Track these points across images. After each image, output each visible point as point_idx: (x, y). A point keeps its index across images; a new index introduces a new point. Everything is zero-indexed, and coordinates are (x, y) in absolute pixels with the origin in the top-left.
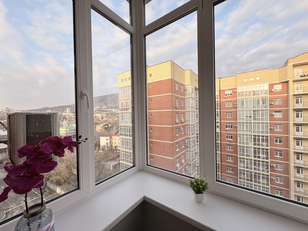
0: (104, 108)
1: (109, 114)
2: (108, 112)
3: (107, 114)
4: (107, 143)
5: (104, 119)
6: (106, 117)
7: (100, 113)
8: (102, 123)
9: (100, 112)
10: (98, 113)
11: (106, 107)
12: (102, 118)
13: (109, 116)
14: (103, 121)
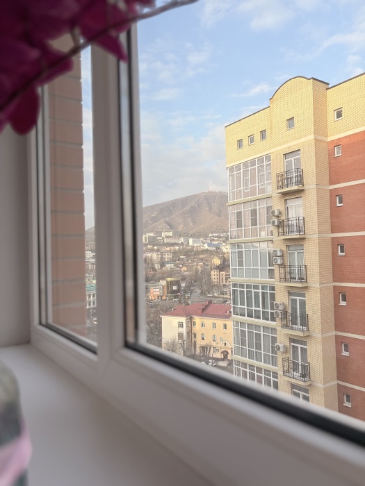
0: (167, 237)
1: (180, 252)
2: (177, 248)
3: (175, 253)
4: (180, 335)
5: (169, 266)
6: (173, 261)
7: (156, 251)
8: (163, 279)
9: (156, 248)
10: (152, 250)
11: (170, 234)
12: (163, 264)
13: (179, 260)
14: (164, 273)
